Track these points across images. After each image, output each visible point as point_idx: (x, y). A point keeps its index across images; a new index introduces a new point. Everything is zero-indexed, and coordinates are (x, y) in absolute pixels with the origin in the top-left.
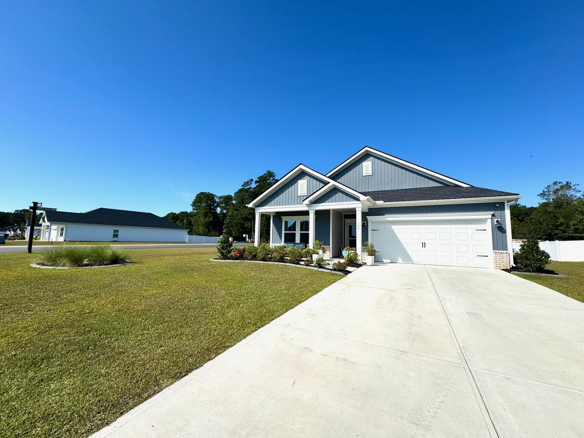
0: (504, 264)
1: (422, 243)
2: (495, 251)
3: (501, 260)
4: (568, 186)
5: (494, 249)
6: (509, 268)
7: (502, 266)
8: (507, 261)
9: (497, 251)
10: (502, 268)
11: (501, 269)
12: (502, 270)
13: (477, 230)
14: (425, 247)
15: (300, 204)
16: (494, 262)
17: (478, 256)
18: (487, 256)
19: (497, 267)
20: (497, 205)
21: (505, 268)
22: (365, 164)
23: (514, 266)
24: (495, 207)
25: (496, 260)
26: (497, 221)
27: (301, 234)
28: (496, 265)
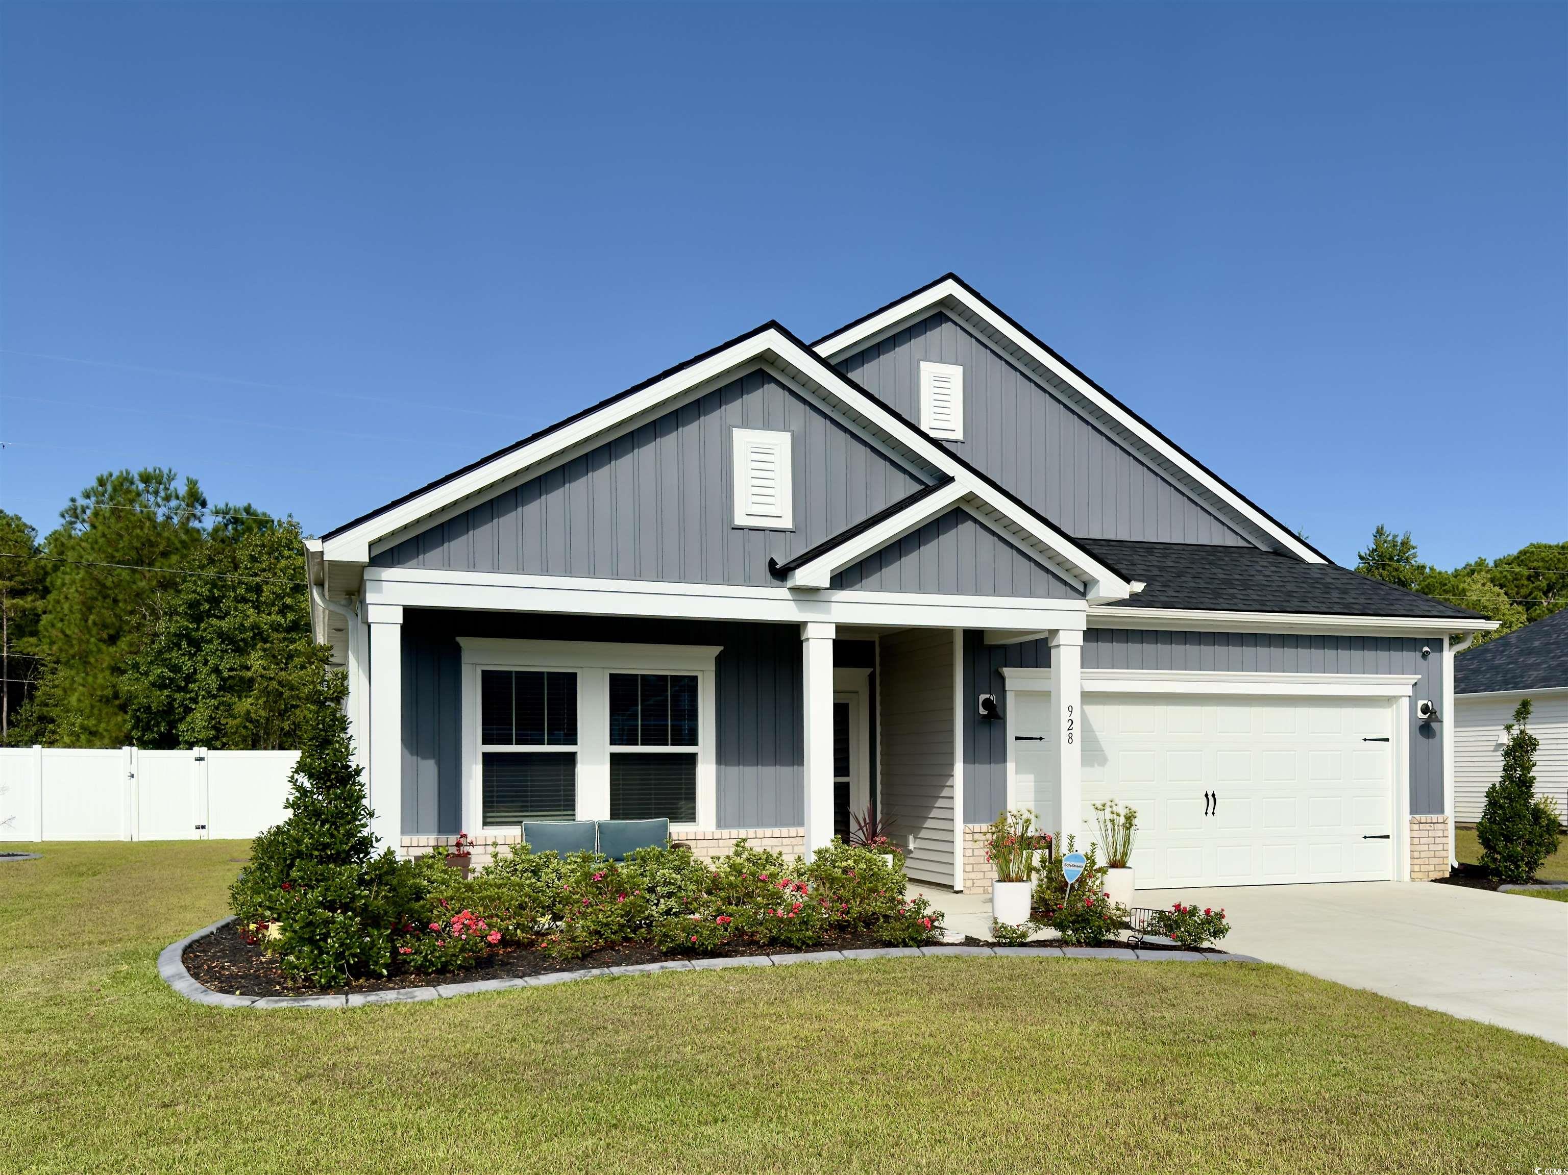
0: (1436, 861)
2: (1417, 817)
3: (1431, 847)
5: (1414, 810)
6: (1448, 875)
7: (1432, 867)
8: (1442, 851)
9: (1423, 818)
10: (1434, 876)
11: (1430, 879)
12: (1432, 881)
13: (1365, 740)
14: (1213, 813)
15: (748, 582)
16: (1412, 858)
17: (1365, 837)
18: (1388, 837)
19: (1420, 875)
20: (1426, 649)
21: (1439, 875)
22: (929, 371)
23: (1456, 865)
24: (1419, 655)
25: (1418, 848)
26: (1425, 710)
27: (615, 759)
28: (1416, 868)
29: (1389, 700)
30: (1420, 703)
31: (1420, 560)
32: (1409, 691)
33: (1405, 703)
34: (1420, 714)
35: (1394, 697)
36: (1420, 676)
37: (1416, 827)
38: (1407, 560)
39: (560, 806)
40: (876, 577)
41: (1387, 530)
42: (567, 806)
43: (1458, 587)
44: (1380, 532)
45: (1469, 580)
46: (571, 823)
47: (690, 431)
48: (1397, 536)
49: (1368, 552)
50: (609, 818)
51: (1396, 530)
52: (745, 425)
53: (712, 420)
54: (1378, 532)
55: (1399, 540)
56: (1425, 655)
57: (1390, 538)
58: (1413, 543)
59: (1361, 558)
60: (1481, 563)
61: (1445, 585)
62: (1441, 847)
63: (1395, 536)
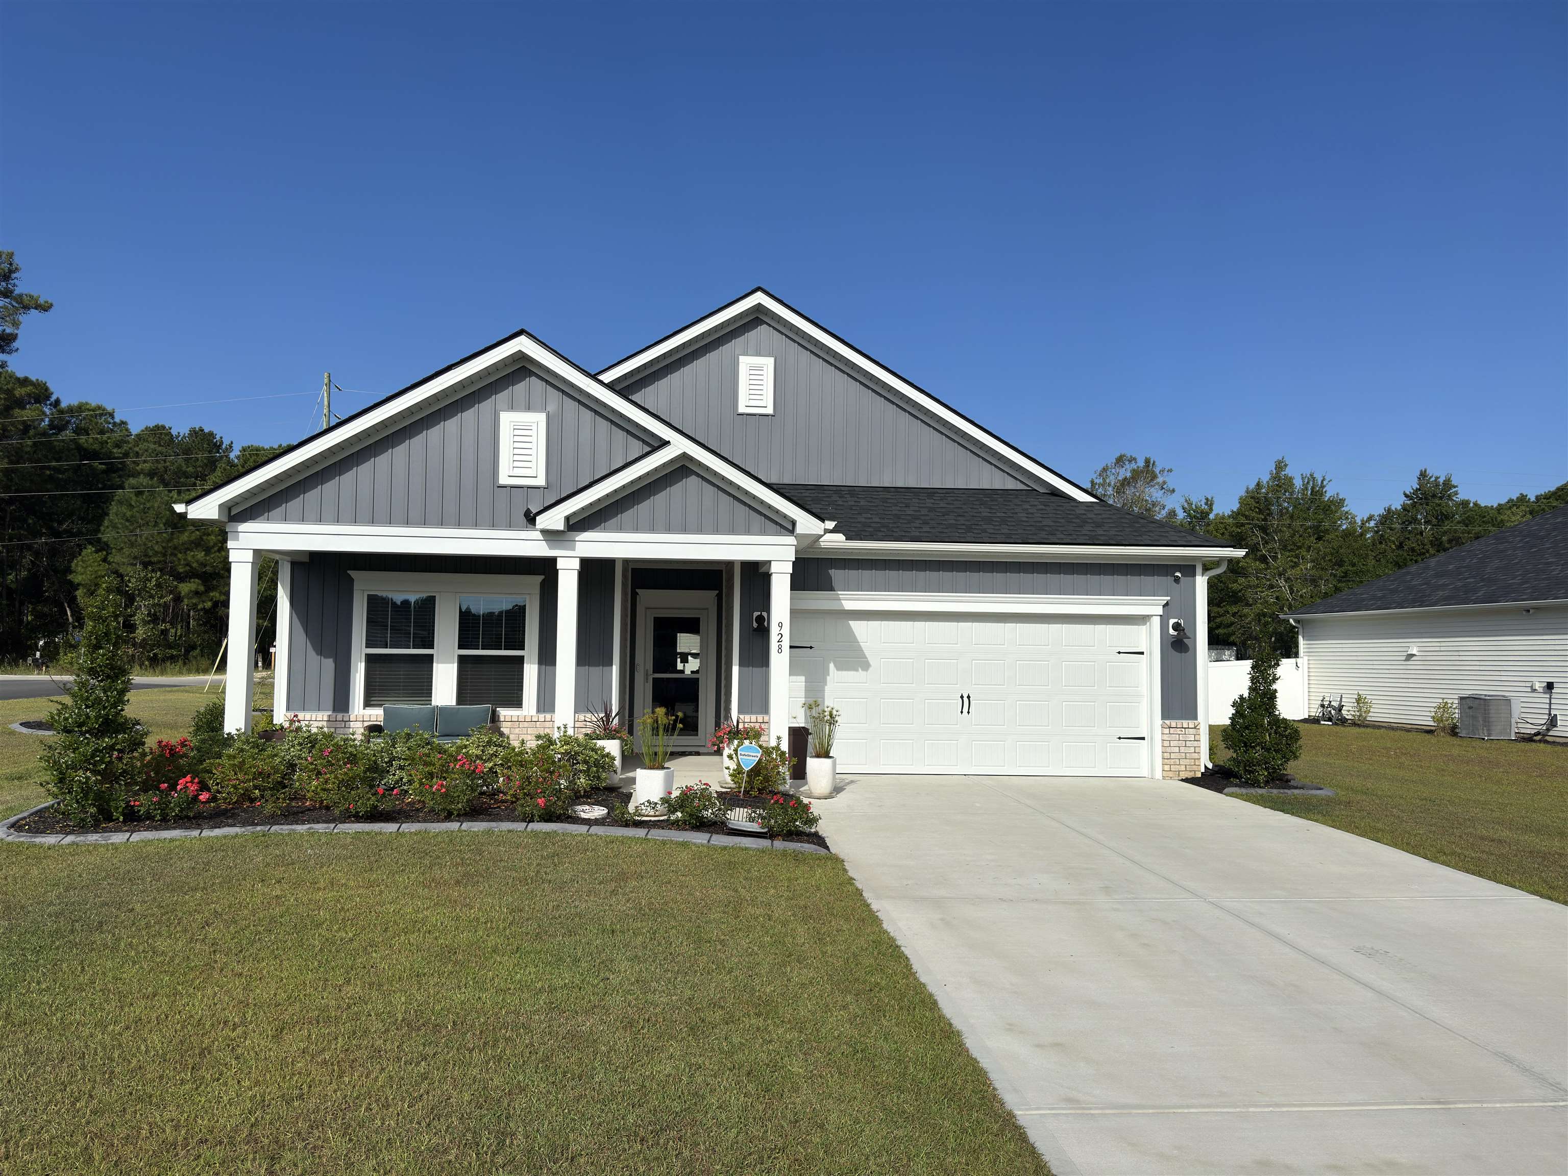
0: (1187, 762)
1: (962, 697)
2: (1168, 722)
3: (1182, 749)
4: (1147, 473)
5: (1165, 715)
6: (1200, 776)
7: (1183, 768)
8: (1195, 752)
9: (1175, 723)
10: (1184, 775)
11: (1180, 778)
12: (1182, 780)
13: (1119, 653)
14: (968, 712)
15: (510, 526)
16: (1163, 758)
17: (1120, 738)
18: (1143, 739)
19: (1171, 774)
20: (1178, 574)
21: (1190, 775)
22: (745, 362)
23: (1210, 766)
24: (1172, 579)
25: (1168, 750)
26: (1176, 627)
27: (462, 660)
28: (1167, 768)
29: (1143, 619)
30: (1172, 621)
31: (1462, 496)
32: (1160, 610)
33: (1156, 621)
34: (1171, 632)
35: (1148, 616)
36: (1169, 598)
37: (1167, 731)
38: (1450, 497)
39: (423, 693)
40: (613, 521)
41: (1430, 472)
42: (427, 693)
43: (1496, 518)
44: (1423, 474)
45: (1509, 512)
46: (429, 706)
47: (469, 415)
48: (1439, 478)
49: (1412, 491)
50: (453, 702)
51: (1438, 472)
52: (512, 408)
53: (486, 406)
54: (1421, 474)
55: (1441, 480)
56: (1177, 580)
57: (1433, 479)
58: (1454, 483)
59: (1406, 496)
60: (1523, 499)
61: (1484, 517)
62: (1192, 750)
63: (1437, 478)
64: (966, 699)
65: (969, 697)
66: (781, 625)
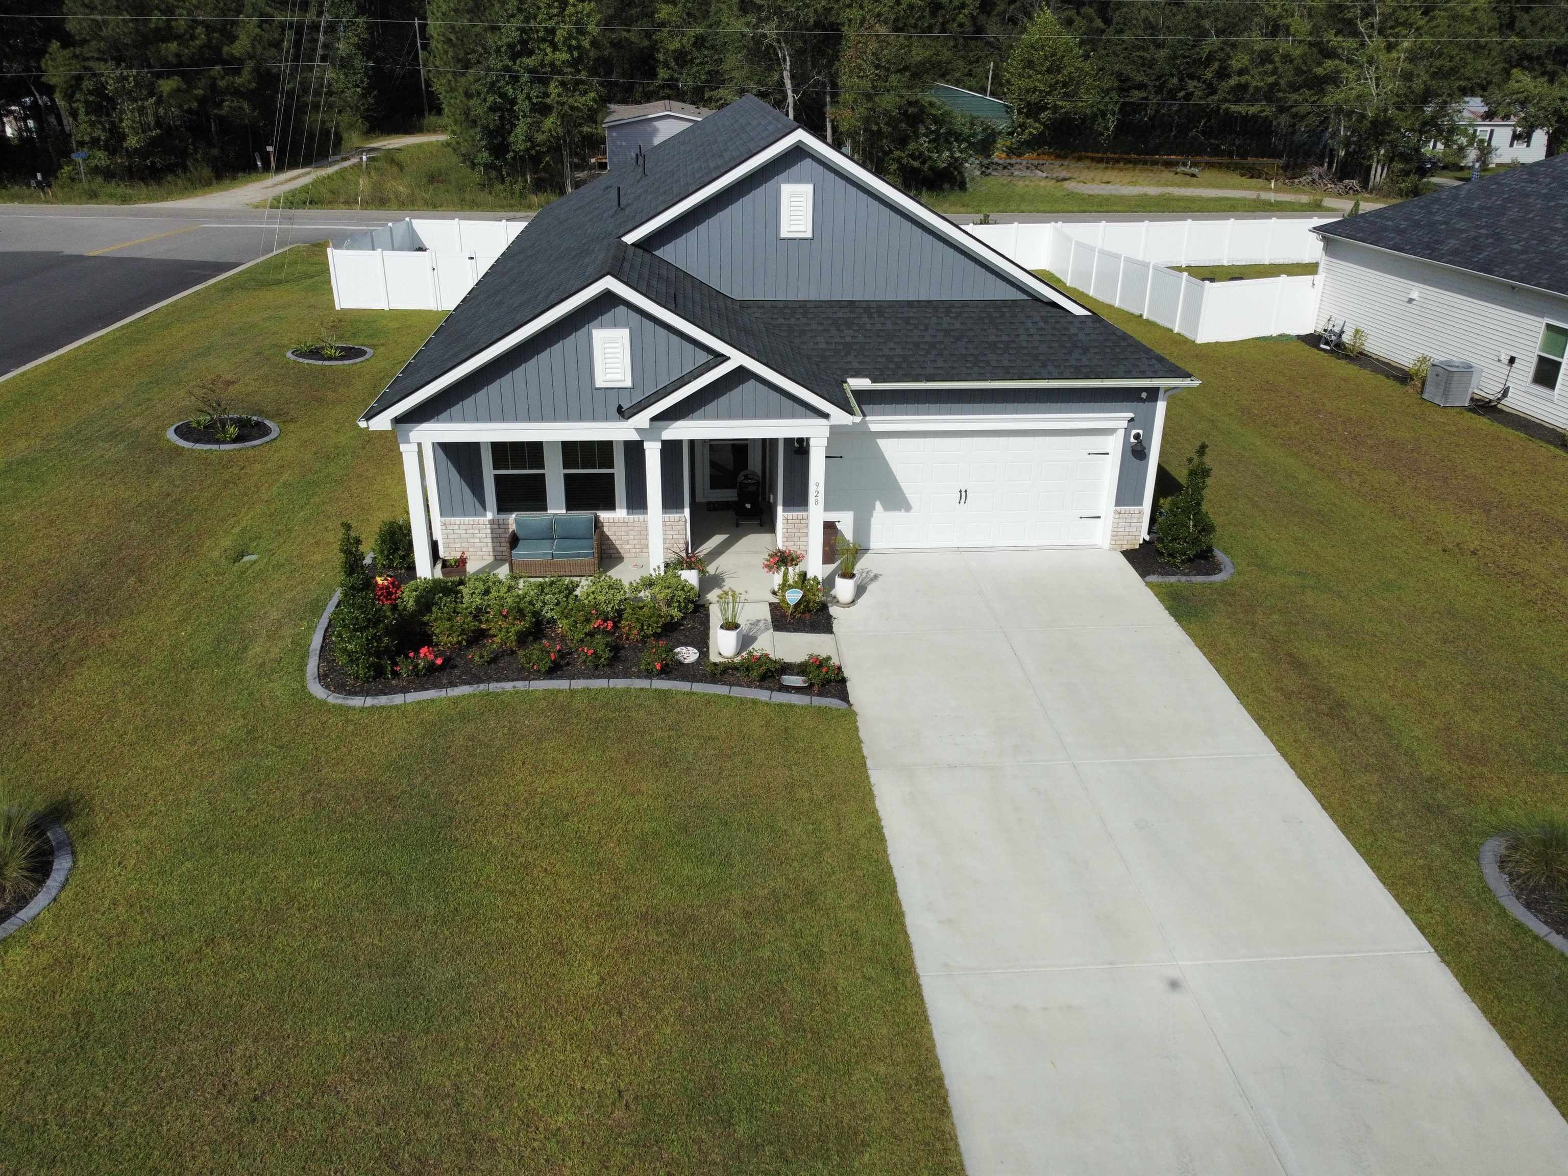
0: (1129, 538)
1: (961, 490)
2: (1119, 508)
5: (1118, 503)
6: (1137, 547)
7: (1126, 542)
9: (1123, 510)
11: (1122, 550)
13: (1091, 454)
14: (965, 503)
15: (607, 419)
16: (1112, 535)
17: (1081, 517)
18: (1099, 518)
19: (1116, 547)
20: (1144, 395)
21: (1130, 547)
22: (787, 190)
23: (1148, 538)
24: (1138, 400)
25: (1116, 529)
26: (1137, 436)
27: (568, 475)
28: (1113, 542)
29: (1111, 431)
30: (1134, 432)
32: (1125, 424)
33: (1121, 434)
34: (1132, 440)
35: (1115, 428)
36: (1134, 414)
37: (1118, 515)
39: (539, 500)
40: (686, 412)
42: (543, 500)
47: (569, 342)
52: (602, 326)
56: (1143, 402)
62: (1134, 529)
64: (963, 494)
65: (966, 491)
66: (817, 485)
